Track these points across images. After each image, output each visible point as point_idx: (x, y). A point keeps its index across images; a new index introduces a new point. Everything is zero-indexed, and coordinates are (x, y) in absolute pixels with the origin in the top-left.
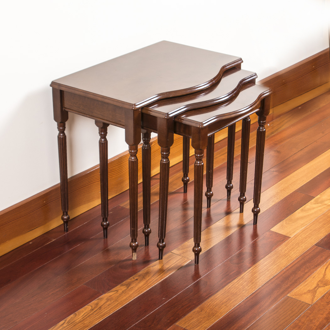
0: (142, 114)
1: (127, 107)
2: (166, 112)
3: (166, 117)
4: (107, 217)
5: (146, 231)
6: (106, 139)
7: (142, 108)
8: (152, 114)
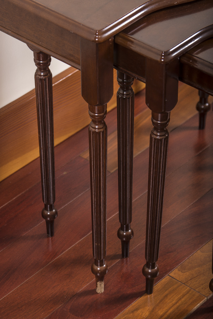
0: (116, 46)
1: (85, 35)
2: (164, 49)
3: (163, 59)
4: (53, 203)
5: (125, 234)
6: (49, 71)
7: (116, 35)
8: (135, 48)
